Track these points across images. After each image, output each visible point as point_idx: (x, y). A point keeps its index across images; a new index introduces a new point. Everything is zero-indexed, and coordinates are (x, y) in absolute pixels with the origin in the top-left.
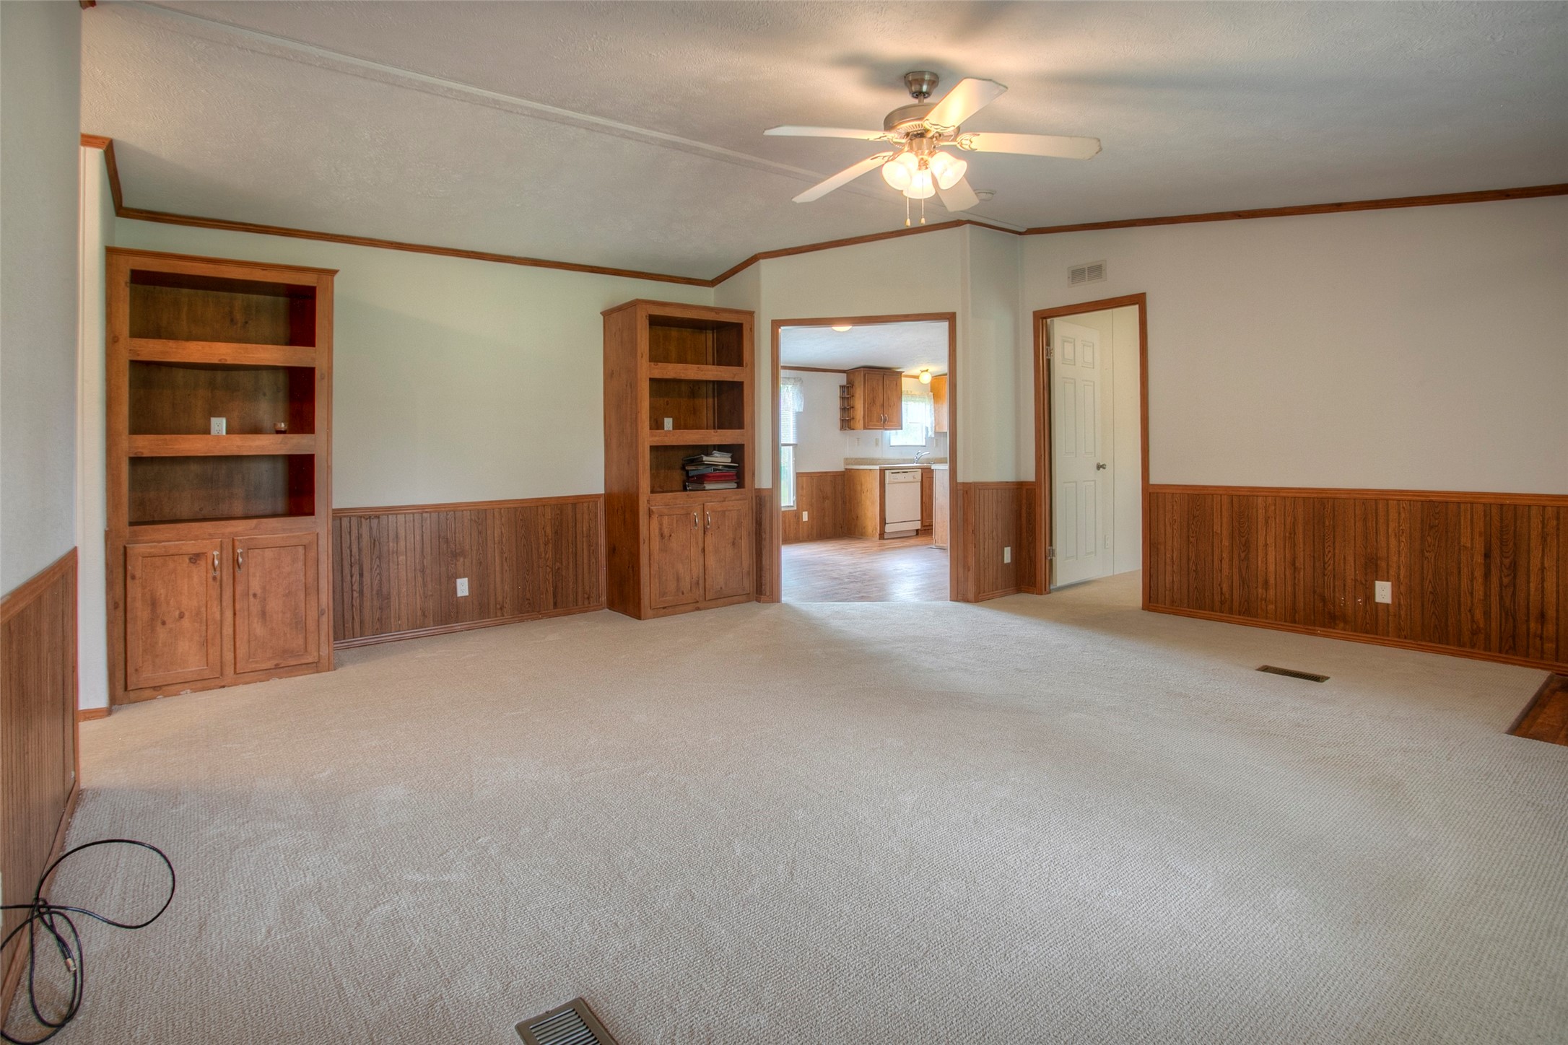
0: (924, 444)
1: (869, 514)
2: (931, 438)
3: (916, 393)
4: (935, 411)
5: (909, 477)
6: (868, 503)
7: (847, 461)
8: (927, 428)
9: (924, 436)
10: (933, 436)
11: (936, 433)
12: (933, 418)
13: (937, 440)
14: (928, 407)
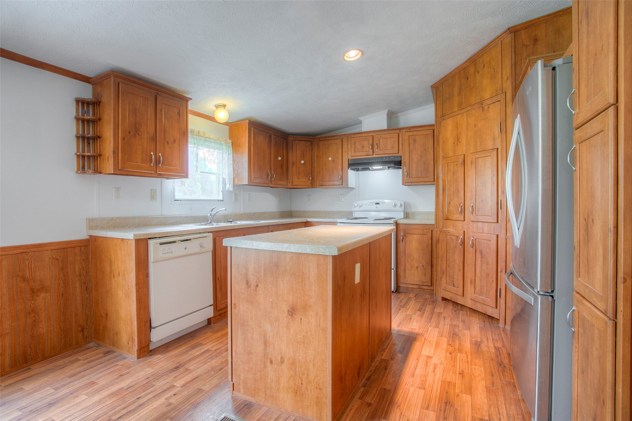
0: (221, 198)
1: (123, 313)
2: (229, 191)
3: (212, 137)
4: (234, 161)
5: (193, 246)
6: (121, 294)
7: (92, 223)
8: (224, 180)
9: (221, 190)
10: (232, 189)
11: (235, 186)
12: (232, 169)
13: (236, 195)
14: (226, 156)
